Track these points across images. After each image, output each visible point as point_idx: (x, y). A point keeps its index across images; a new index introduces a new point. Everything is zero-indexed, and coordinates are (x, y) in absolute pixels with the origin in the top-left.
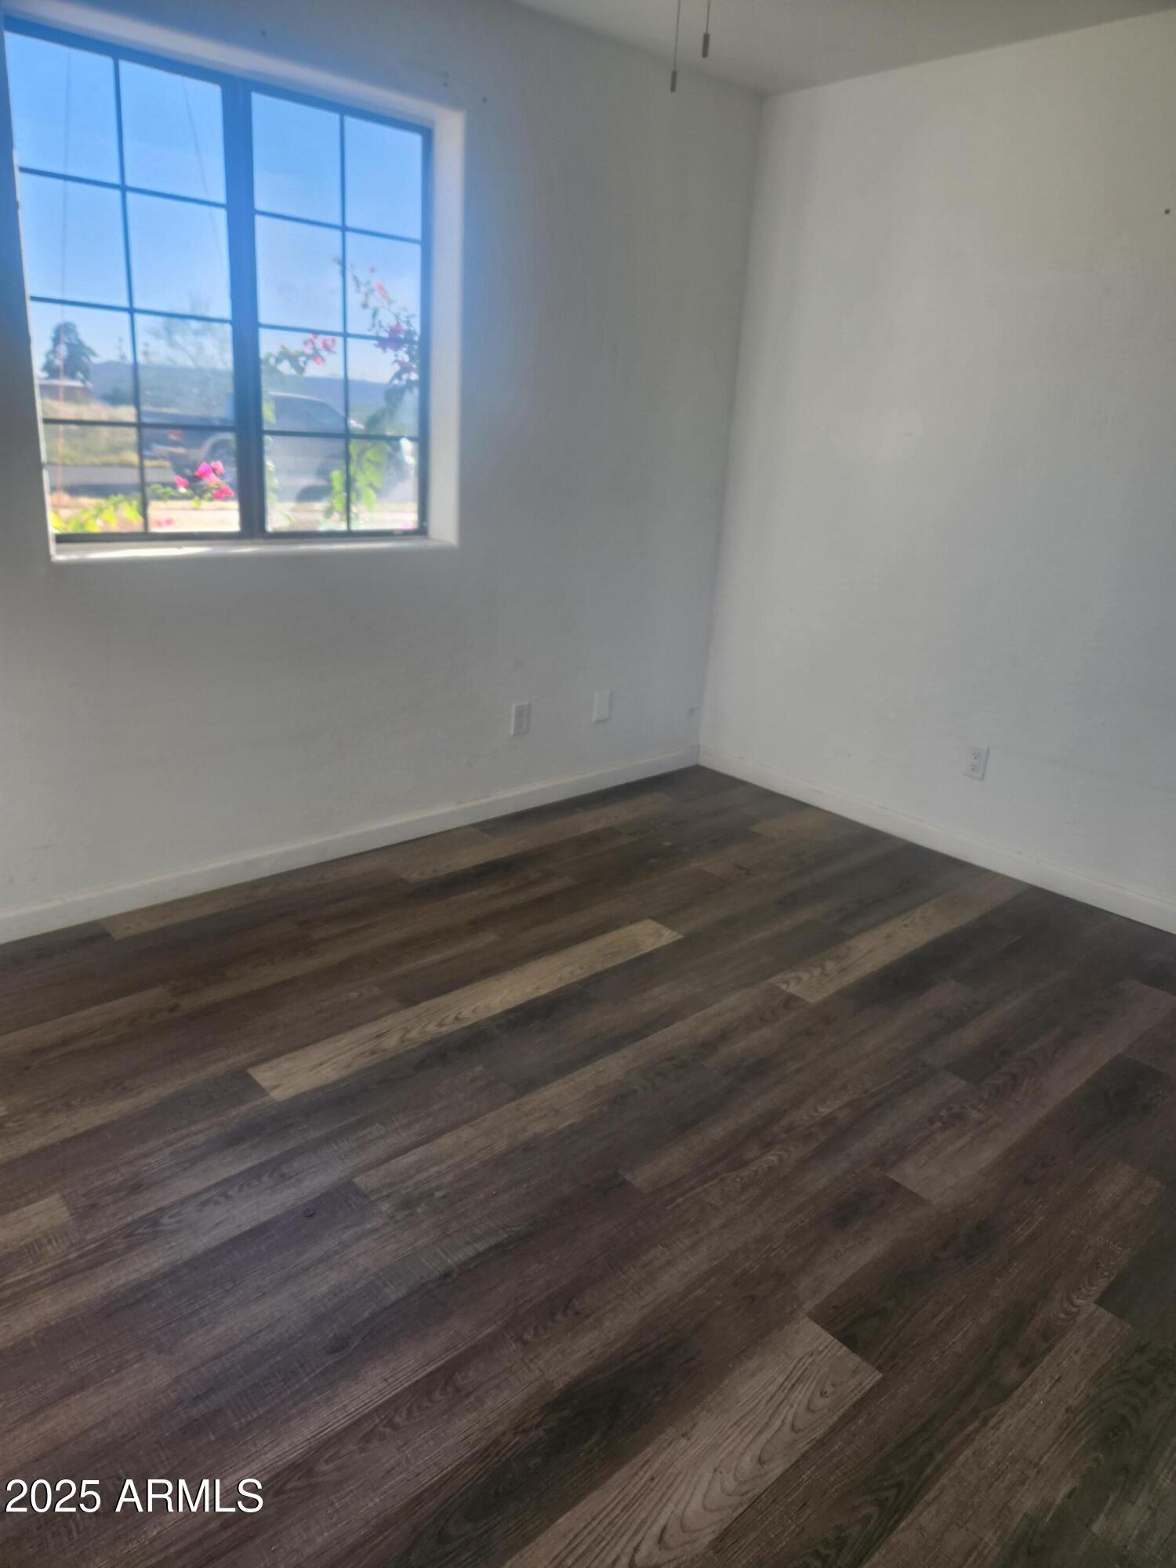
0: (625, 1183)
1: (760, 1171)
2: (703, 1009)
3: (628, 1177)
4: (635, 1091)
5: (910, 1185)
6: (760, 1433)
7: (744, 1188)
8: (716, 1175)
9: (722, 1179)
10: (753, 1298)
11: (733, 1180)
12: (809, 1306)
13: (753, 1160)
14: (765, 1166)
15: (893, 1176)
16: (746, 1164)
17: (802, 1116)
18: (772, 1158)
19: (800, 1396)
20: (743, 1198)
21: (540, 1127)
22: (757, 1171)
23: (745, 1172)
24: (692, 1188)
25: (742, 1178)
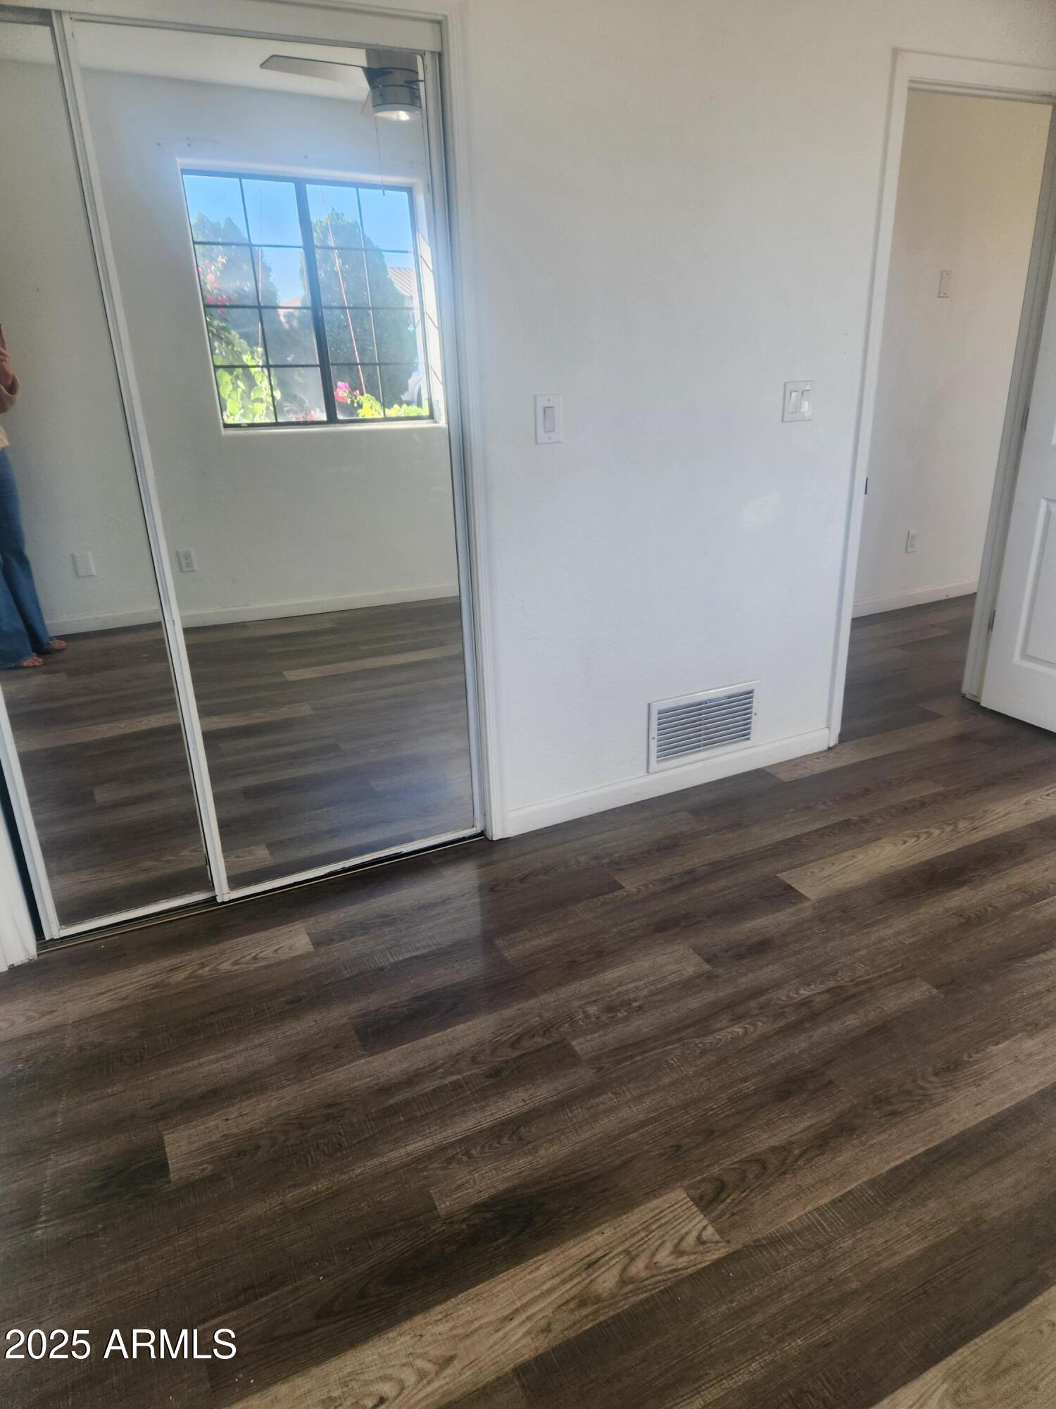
0: (937, 987)
1: (818, 983)
3: (935, 991)
4: (936, 1074)
5: (698, 959)
6: (851, 864)
7: (835, 973)
8: (857, 984)
9: (853, 980)
10: (844, 911)
11: (843, 979)
12: (807, 904)
13: (823, 992)
14: (813, 987)
15: (707, 967)
16: (828, 991)
17: (763, 1027)
18: (805, 993)
19: (826, 873)
20: (837, 966)
21: (1029, 1045)
22: (821, 983)
23: (831, 984)
24: (880, 977)
25: (835, 979)
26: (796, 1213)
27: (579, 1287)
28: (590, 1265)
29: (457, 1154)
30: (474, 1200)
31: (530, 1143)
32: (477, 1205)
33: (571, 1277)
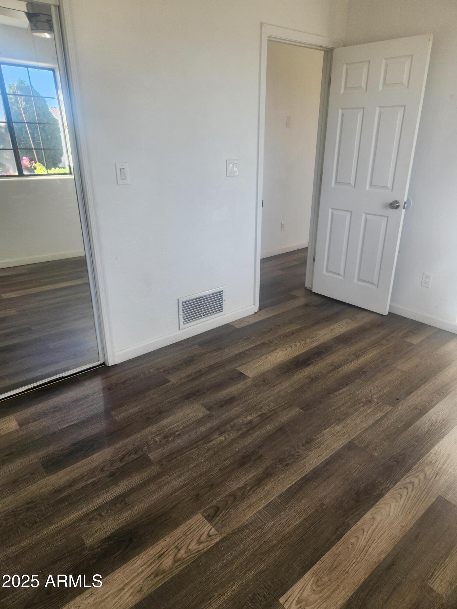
0: (302, 409)
1: (255, 413)
2: (269, 504)
4: (303, 446)
5: (204, 409)
7: (261, 408)
8: (270, 412)
9: (268, 410)
11: (265, 410)
12: (249, 380)
13: (257, 417)
14: (252, 415)
15: (208, 412)
16: (259, 416)
17: (233, 435)
18: (249, 418)
20: (262, 405)
21: (337, 428)
23: (260, 413)
24: (279, 407)
25: (262, 411)
26: (250, 515)
27: (155, 568)
28: (160, 557)
29: (95, 516)
30: (104, 536)
31: (129, 505)
32: (105, 539)
33: (151, 564)
